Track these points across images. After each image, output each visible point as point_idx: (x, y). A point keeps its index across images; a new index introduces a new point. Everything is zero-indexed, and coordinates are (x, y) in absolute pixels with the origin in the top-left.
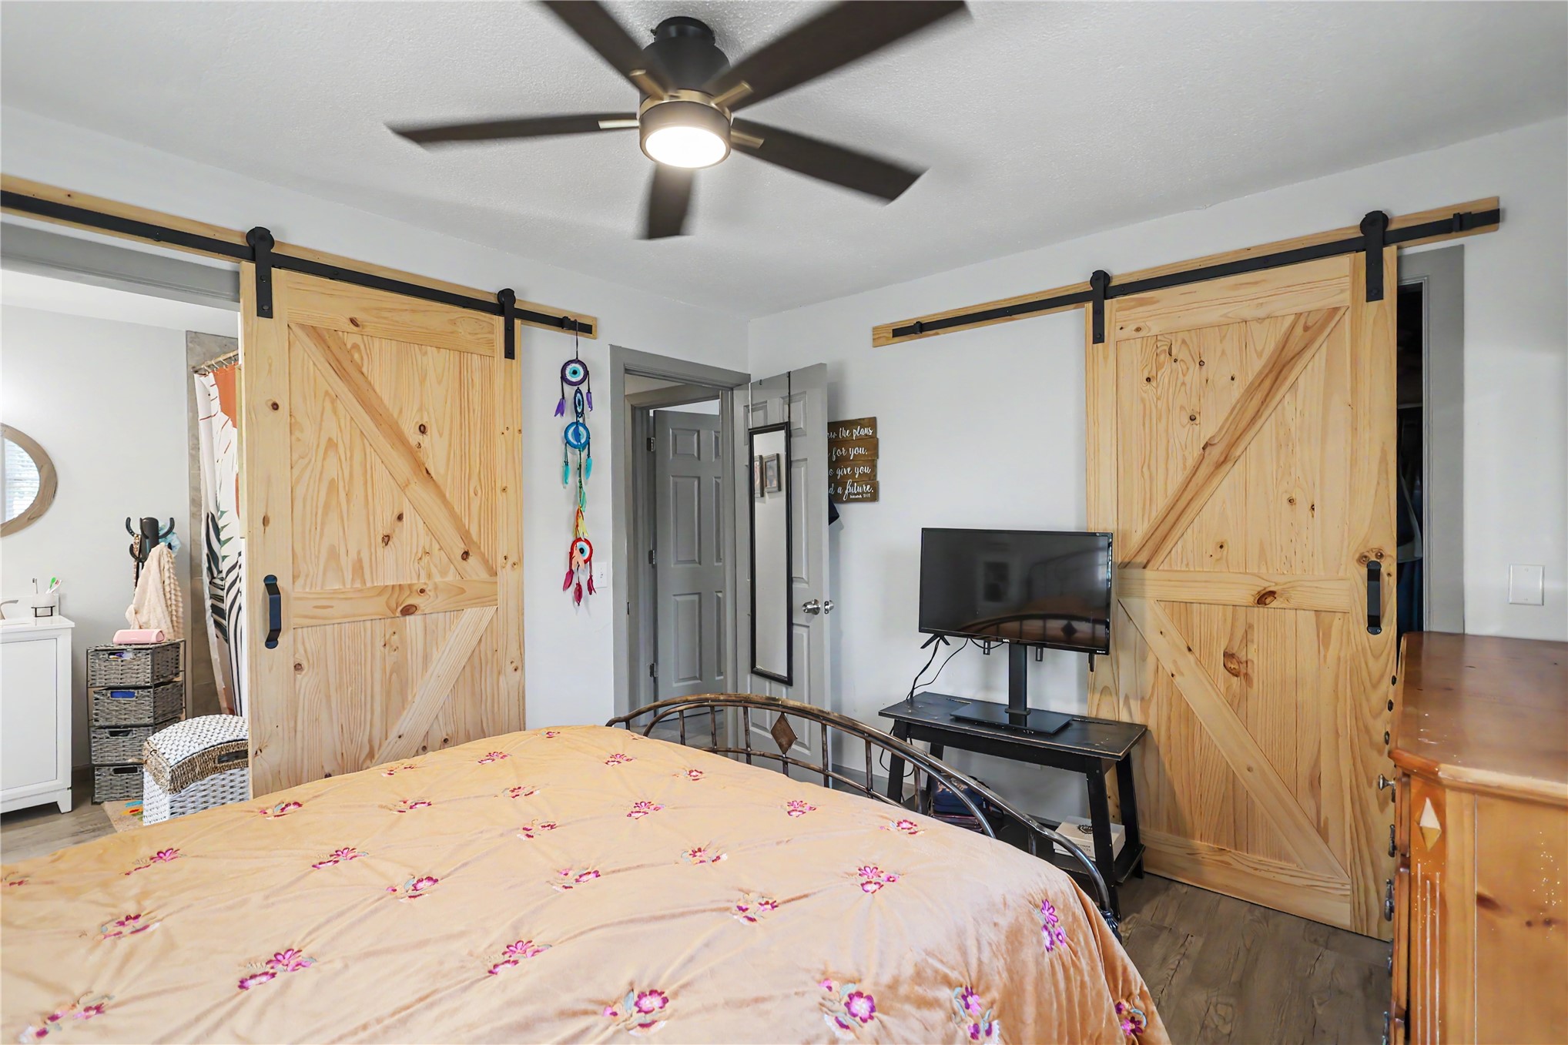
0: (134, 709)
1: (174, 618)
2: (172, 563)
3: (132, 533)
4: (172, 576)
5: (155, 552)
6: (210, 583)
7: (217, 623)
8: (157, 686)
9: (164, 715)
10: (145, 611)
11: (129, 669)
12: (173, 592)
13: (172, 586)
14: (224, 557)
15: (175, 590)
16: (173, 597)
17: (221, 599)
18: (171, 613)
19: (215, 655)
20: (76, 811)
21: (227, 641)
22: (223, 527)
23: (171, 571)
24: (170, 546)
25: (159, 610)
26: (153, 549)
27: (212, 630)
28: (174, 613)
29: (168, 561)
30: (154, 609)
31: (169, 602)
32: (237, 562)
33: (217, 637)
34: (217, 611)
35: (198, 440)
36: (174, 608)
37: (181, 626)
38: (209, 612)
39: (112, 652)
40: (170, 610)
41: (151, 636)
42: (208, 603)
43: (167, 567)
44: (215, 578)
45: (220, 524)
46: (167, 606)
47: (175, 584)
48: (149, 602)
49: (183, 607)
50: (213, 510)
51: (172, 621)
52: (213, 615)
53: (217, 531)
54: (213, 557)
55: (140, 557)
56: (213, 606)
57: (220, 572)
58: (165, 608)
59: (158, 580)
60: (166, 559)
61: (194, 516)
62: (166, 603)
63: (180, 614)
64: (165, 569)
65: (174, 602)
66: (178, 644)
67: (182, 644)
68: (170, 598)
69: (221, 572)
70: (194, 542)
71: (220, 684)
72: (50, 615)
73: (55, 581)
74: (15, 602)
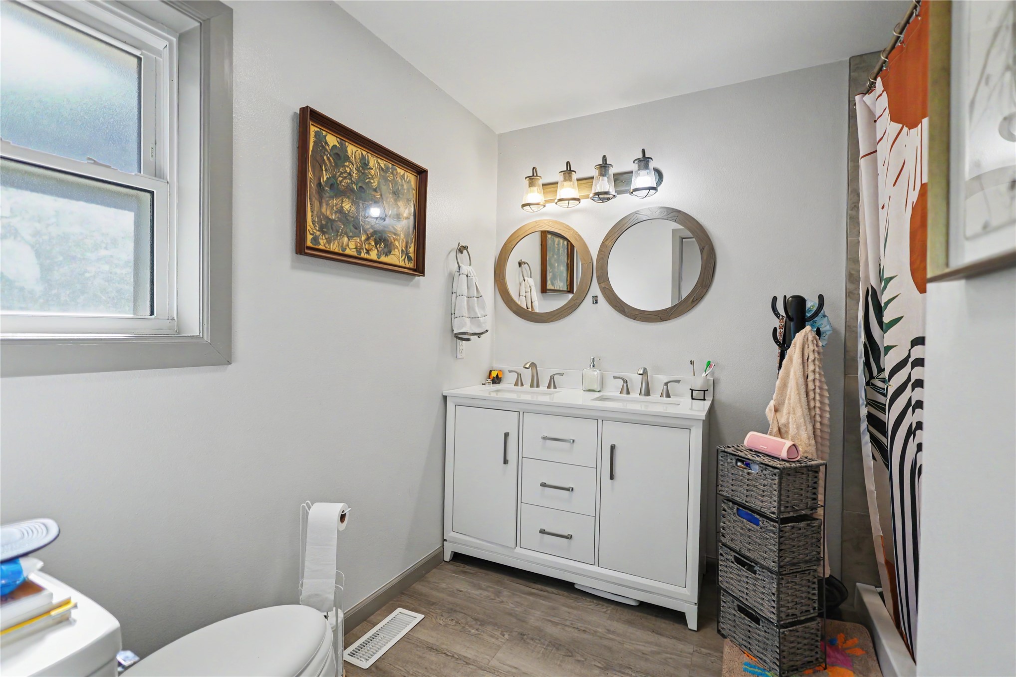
0: (759, 541)
1: (818, 426)
2: (819, 353)
3: (777, 314)
4: (817, 370)
5: (799, 338)
6: (868, 384)
7: (873, 439)
8: (785, 521)
9: (794, 564)
10: (785, 410)
11: (755, 486)
12: (818, 390)
13: (817, 383)
14: (888, 349)
15: (821, 388)
16: (818, 398)
17: (881, 408)
18: (813, 419)
19: (870, 485)
20: (702, 632)
21: (889, 466)
22: (887, 303)
23: (817, 362)
24: (818, 333)
25: (799, 412)
26: (797, 334)
27: (867, 448)
28: (818, 418)
29: (814, 350)
30: (794, 411)
31: (812, 404)
32: (909, 356)
33: (874, 458)
34: (876, 423)
35: (858, 195)
36: (818, 411)
37: (827, 436)
38: (864, 425)
39: (740, 459)
40: (813, 414)
41: (782, 447)
42: (864, 411)
43: (811, 357)
44: (874, 378)
45: (884, 299)
46: (809, 409)
47: (820, 381)
48: (789, 399)
49: (830, 413)
50: (873, 281)
51: (814, 428)
52: (870, 426)
53: (879, 311)
54: (873, 350)
55: (784, 344)
56: (870, 416)
57: (881, 370)
58: (806, 411)
59: (800, 373)
60: (811, 347)
61: (851, 294)
62: (808, 405)
63: (826, 421)
64: (810, 360)
65: (818, 404)
66: (818, 466)
67: (822, 468)
68: (814, 399)
69: (883, 370)
70: (850, 328)
71: (877, 530)
72: (703, 398)
73: (709, 364)
74: (678, 381)
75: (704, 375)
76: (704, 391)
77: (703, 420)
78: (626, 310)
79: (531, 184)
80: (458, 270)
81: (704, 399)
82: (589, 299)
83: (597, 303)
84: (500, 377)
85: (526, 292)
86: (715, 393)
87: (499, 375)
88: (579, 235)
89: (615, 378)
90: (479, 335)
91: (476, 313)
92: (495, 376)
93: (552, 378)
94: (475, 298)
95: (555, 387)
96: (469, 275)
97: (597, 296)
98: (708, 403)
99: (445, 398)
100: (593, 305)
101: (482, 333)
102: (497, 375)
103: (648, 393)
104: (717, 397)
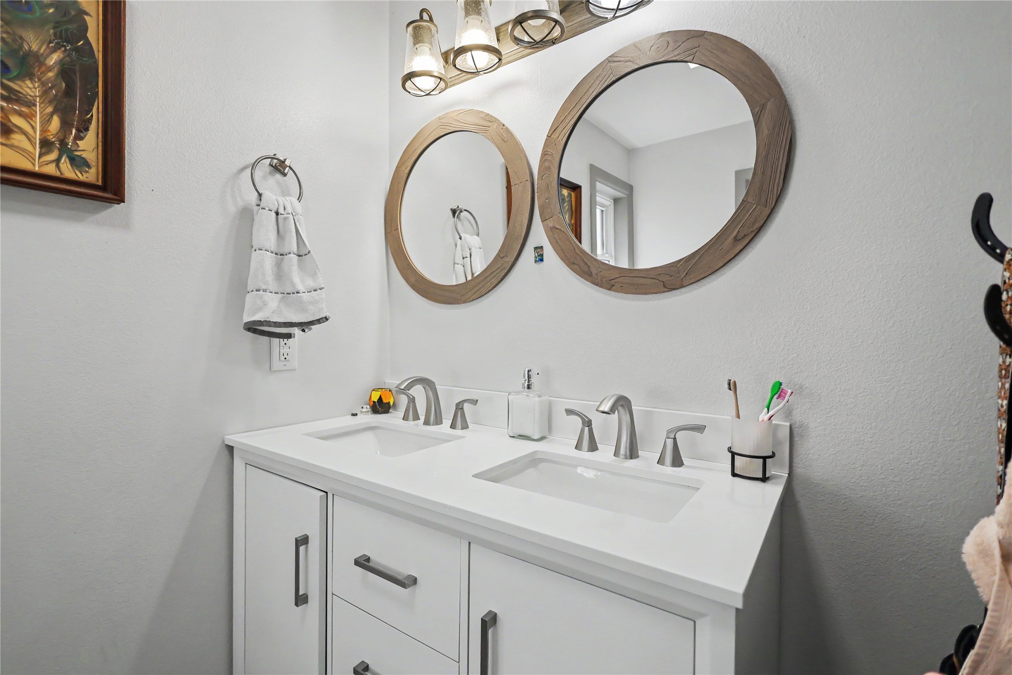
72: (761, 476)
73: (778, 391)
74: (700, 429)
75: (764, 416)
76: (764, 458)
77: (737, 610)
78: (594, 271)
79: (417, 38)
80: (258, 202)
81: (764, 479)
82: (529, 254)
83: (542, 260)
84: (385, 401)
85: (463, 258)
86: (795, 460)
87: (383, 398)
88: (507, 129)
89: (569, 412)
90: (304, 326)
91: (293, 284)
92: (376, 401)
93: (459, 407)
94: (292, 255)
95: (465, 426)
96: (281, 211)
97: (542, 247)
98: (773, 492)
99: (230, 449)
100: (535, 265)
101: (312, 323)
102: (380, 398)
103: (633, 454)
104: (799, 470)
